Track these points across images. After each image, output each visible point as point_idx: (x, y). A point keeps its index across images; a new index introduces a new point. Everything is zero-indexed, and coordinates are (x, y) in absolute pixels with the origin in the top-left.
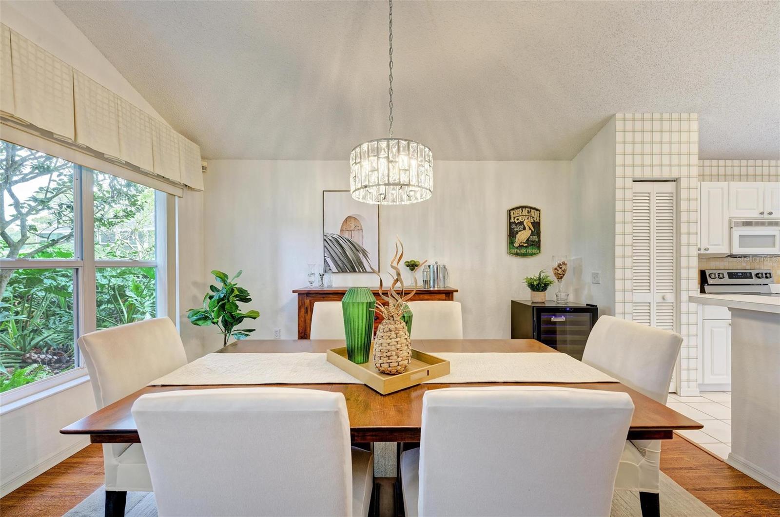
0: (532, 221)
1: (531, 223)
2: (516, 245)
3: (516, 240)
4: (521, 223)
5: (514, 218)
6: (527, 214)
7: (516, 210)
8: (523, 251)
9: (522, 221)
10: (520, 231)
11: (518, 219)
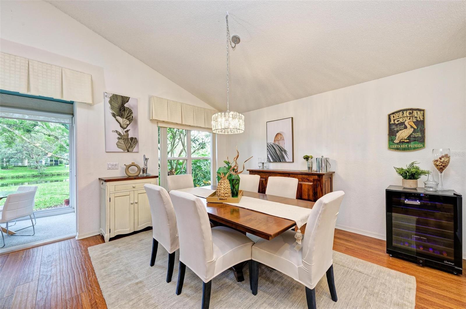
0: (415, 121)
1: (413, 122)
2: (396, 141)
3: (397, 138)
4: (403, 123)
5: (394, 120)
6: (408, 115)
7: (397, 114)
8: (403, 146)
9: (402, 121)
10: (401, 130)
11: (398, 121)
